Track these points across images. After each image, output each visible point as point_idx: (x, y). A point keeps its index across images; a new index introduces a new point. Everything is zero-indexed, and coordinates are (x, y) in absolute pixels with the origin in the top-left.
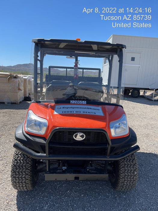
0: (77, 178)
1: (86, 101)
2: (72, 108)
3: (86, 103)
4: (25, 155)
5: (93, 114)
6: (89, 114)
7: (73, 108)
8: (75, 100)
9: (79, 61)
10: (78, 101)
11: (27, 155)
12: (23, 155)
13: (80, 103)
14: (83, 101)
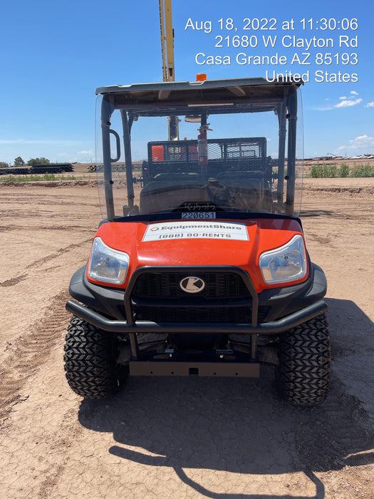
0: (194, 371)
1: (215, 213)
2: (181, 227)
3: (215, 217)
4: (89, 326)
5: (225, 237)
6: (216, 237)
7: (184, 228)
8: (192, 211)
9: (209, 124)
10: (199, 213)
11: (94, 327)
12: (87, 325)
13: (201, 216)
14: (210, 213)
